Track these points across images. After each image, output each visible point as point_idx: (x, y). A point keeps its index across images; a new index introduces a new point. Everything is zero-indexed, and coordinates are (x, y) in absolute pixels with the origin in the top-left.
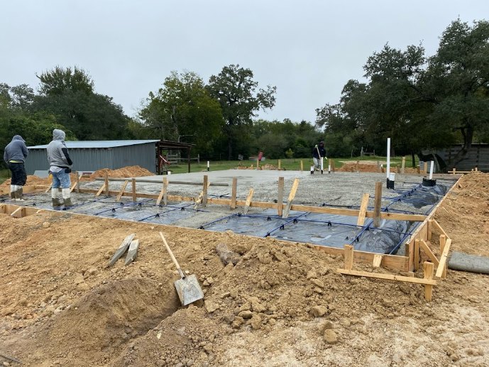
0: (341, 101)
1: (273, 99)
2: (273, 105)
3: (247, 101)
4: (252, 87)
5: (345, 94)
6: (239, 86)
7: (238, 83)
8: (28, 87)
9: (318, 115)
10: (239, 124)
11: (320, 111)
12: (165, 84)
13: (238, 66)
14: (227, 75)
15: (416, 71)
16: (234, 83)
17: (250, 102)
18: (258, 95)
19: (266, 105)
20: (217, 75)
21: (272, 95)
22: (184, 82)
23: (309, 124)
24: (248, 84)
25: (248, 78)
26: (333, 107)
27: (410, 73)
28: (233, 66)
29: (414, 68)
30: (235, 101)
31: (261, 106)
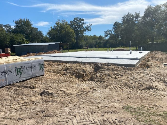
0: (113, 29)
1: (91, 28)
2: (91, 30)
3: (82, 29)
4: (84, 24)
5: (114, 26)
6: (80, 24)
7: (79, 23)
8: (9, 25)
9: (105, 33)
10: (80, 37)
11: (106, 32)
12: (56, 24)
13: (79, 17)
14: (76, 20)
15: (137, 20)
16: (78, 23)
17: (83, 29)
18: (86, 27)
19: (89, 30)
20: (72, 21)
21: (90, 27)
22: (62, 23)
23: (102, 36)
24: (82, 23)
25: (82, 21)
26: (110, 31)
27: (135, 21)
28: (77, 17)
29: (137, 19)
30: (78, 29)
31: (87, 31)
